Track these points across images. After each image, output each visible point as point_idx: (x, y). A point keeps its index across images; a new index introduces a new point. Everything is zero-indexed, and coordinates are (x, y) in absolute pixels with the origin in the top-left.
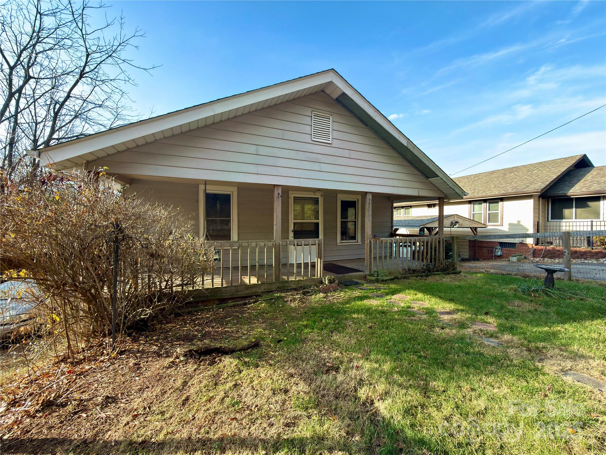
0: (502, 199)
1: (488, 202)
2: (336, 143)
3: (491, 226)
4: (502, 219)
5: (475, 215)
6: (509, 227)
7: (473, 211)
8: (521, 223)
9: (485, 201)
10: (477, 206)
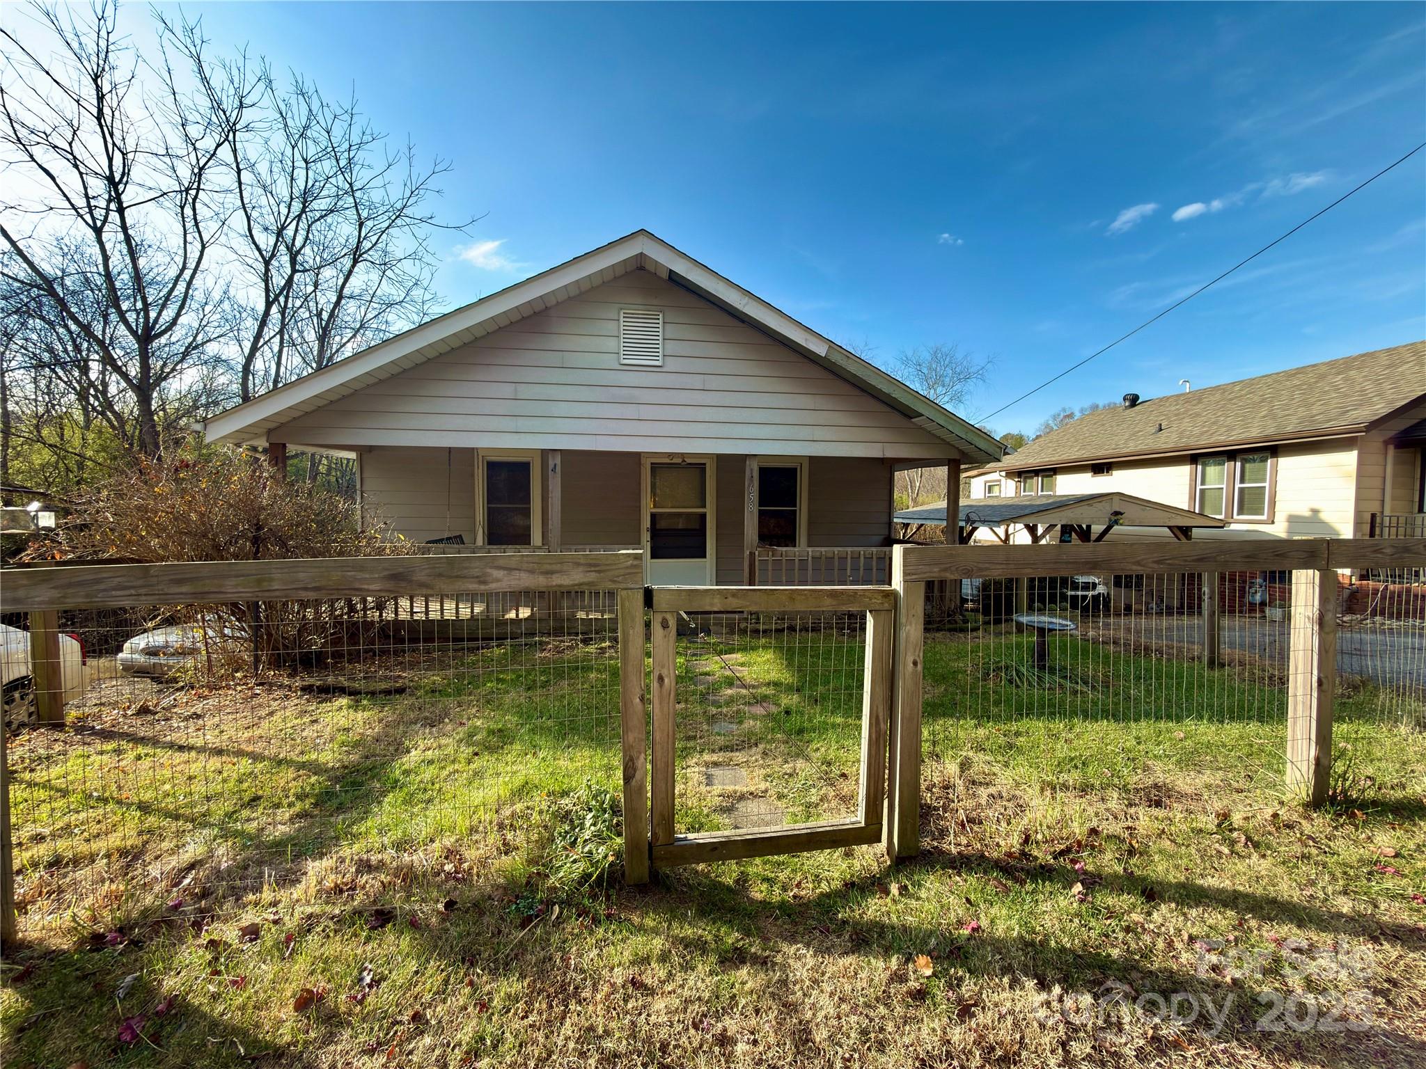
0: (1274, 451)
1: (1238, 458)
2: (672, 364)
3: (1241, 526)
4: (1273, 503)
5: (1208, 494)
6: (1289, 527)
7: (1203, 483)
8: (1323, 516)
9: (1231, 455)
10: (1212, 471)
